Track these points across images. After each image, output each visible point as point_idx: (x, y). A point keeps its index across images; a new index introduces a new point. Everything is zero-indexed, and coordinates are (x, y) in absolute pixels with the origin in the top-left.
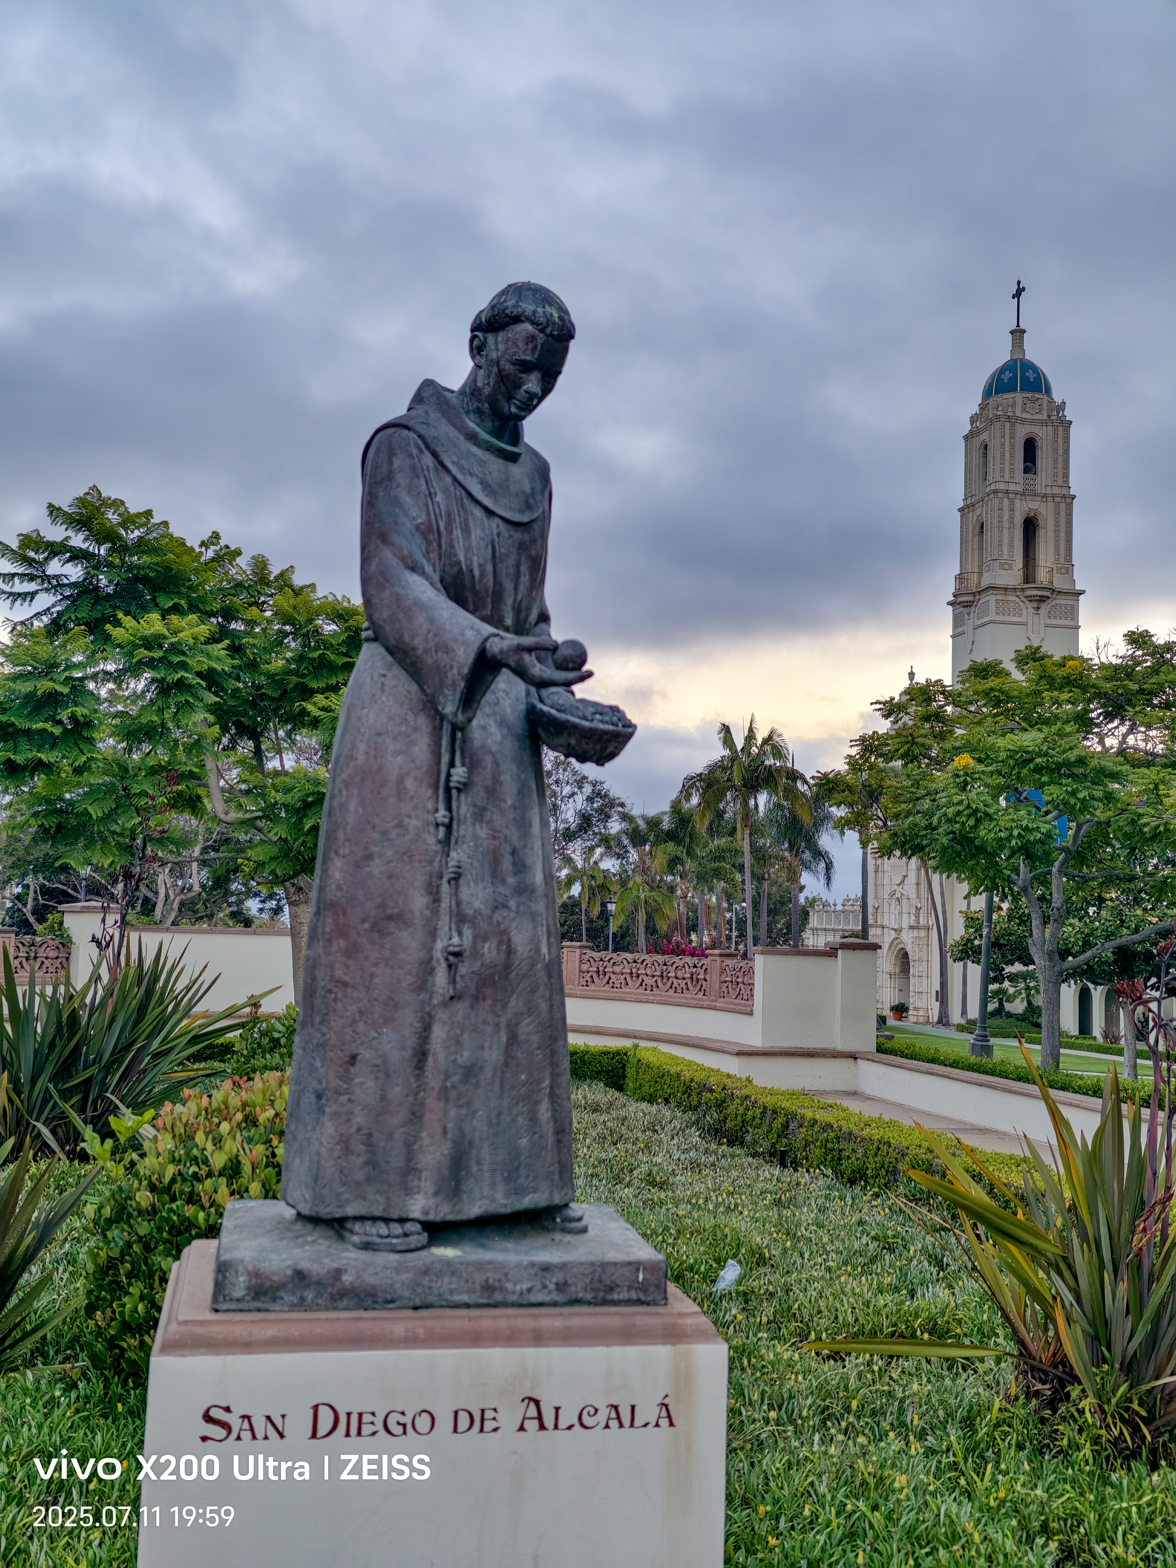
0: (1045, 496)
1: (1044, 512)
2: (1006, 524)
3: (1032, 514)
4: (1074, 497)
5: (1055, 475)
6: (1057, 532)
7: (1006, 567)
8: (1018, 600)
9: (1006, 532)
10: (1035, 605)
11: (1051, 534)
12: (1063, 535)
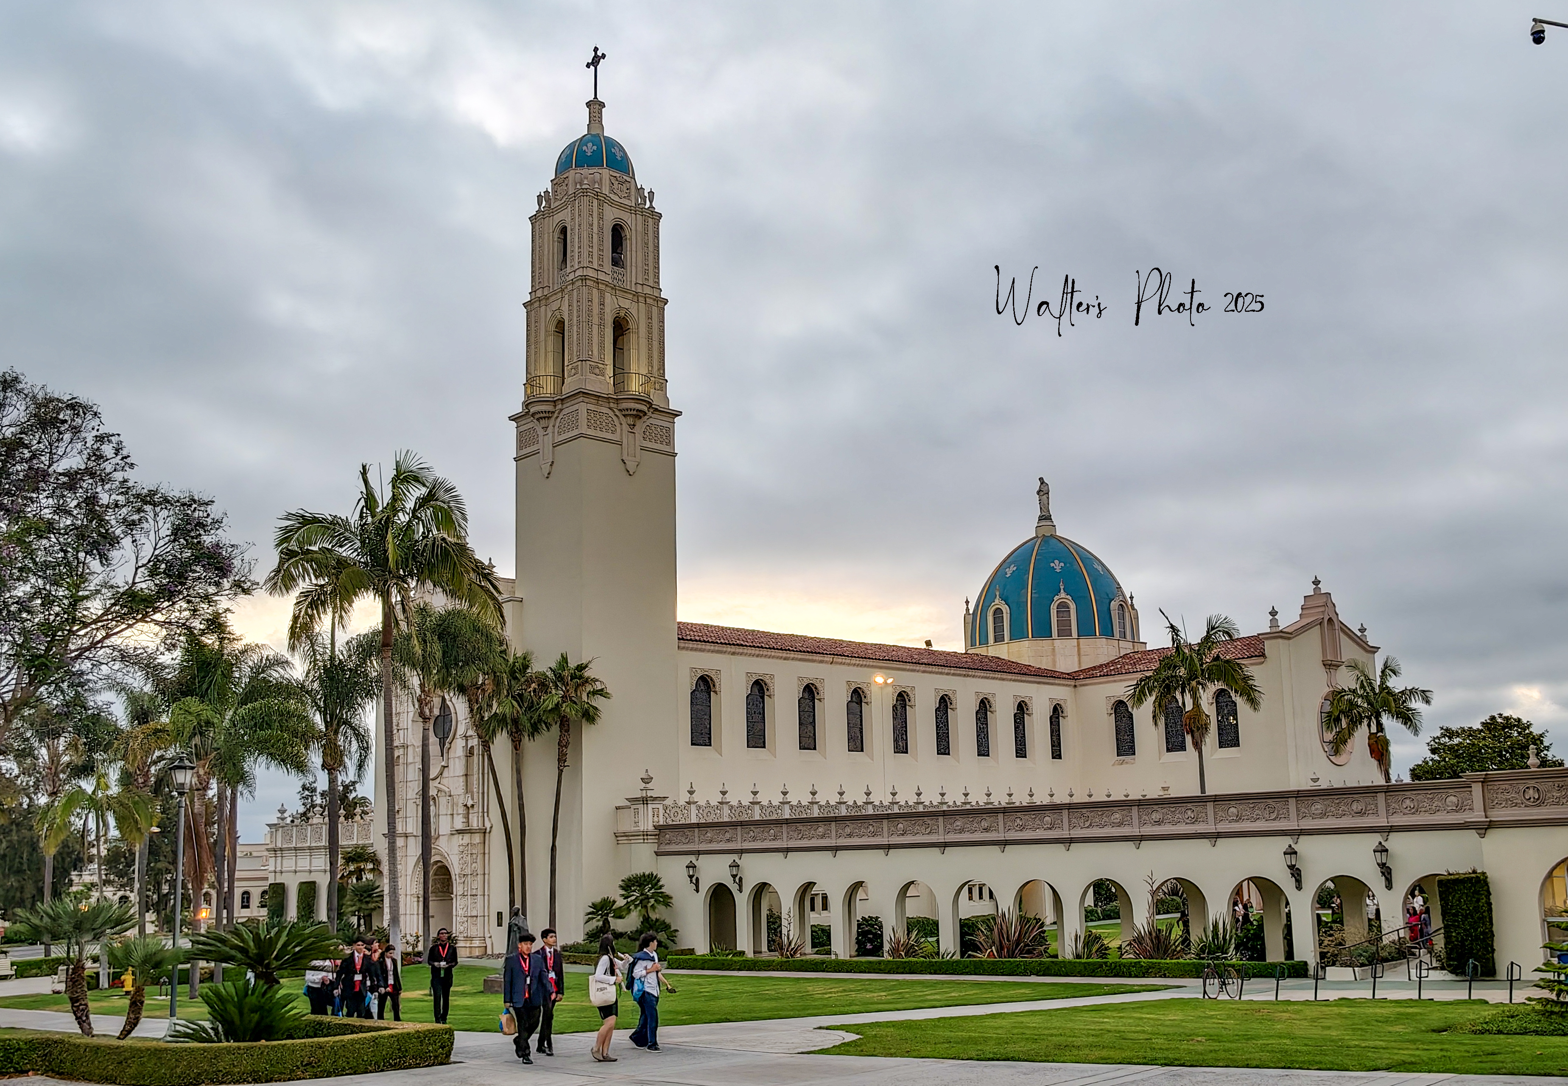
0: (636, 294)
1: (634, 313)
2: (596, 320)
3: (622, 314)
4: (666, 302)
5: (646, 272)
6: (650, 339)
7: (597, 371)
8: (611, 413)
9: (595, 328)
10: (630, 421)
11: (643, 342)
12: (655, 344)
